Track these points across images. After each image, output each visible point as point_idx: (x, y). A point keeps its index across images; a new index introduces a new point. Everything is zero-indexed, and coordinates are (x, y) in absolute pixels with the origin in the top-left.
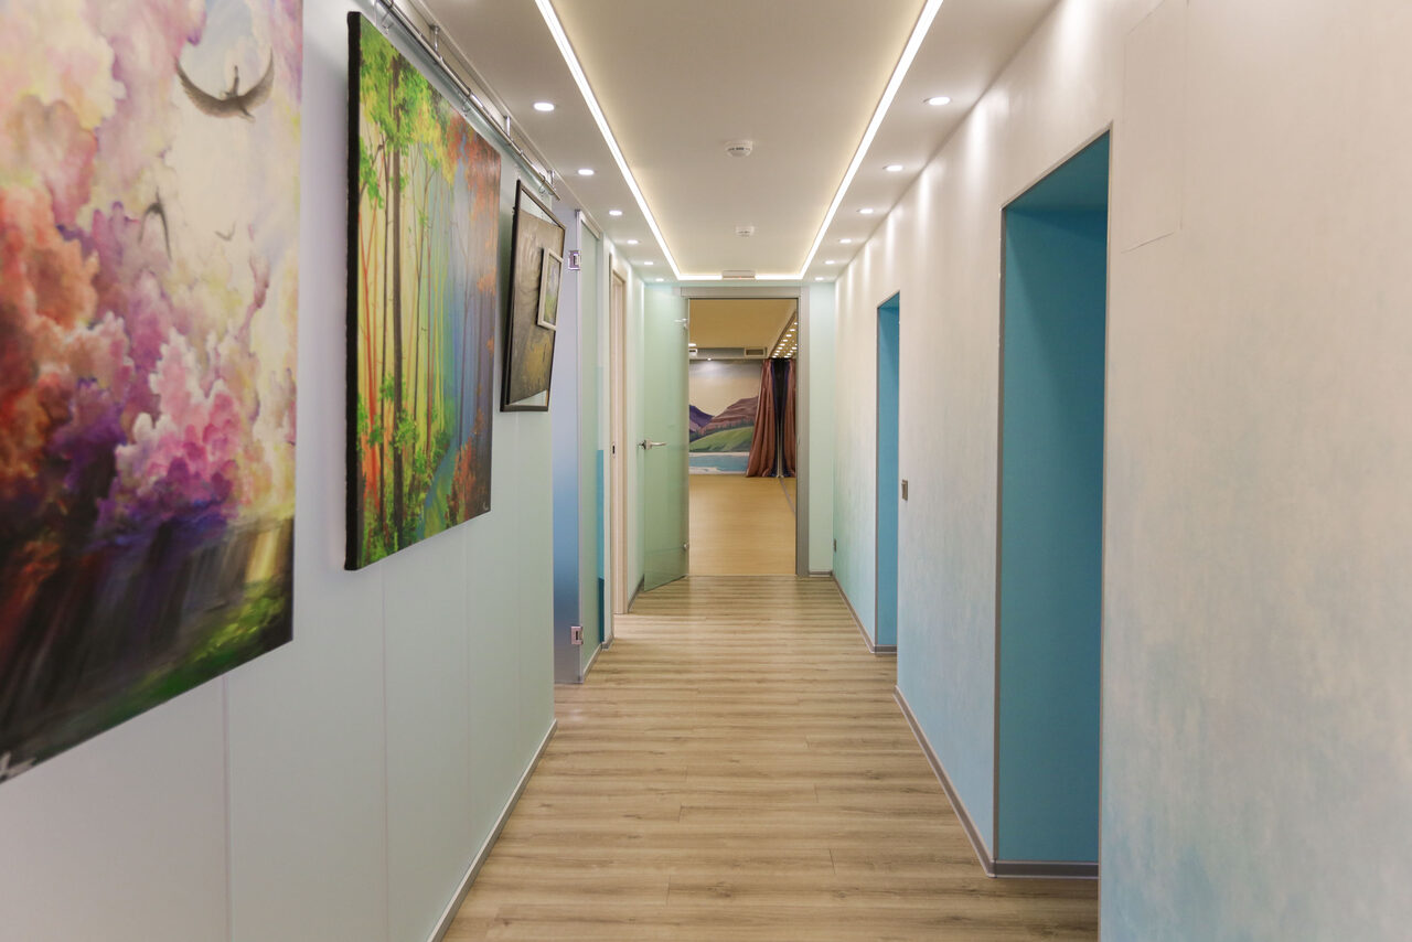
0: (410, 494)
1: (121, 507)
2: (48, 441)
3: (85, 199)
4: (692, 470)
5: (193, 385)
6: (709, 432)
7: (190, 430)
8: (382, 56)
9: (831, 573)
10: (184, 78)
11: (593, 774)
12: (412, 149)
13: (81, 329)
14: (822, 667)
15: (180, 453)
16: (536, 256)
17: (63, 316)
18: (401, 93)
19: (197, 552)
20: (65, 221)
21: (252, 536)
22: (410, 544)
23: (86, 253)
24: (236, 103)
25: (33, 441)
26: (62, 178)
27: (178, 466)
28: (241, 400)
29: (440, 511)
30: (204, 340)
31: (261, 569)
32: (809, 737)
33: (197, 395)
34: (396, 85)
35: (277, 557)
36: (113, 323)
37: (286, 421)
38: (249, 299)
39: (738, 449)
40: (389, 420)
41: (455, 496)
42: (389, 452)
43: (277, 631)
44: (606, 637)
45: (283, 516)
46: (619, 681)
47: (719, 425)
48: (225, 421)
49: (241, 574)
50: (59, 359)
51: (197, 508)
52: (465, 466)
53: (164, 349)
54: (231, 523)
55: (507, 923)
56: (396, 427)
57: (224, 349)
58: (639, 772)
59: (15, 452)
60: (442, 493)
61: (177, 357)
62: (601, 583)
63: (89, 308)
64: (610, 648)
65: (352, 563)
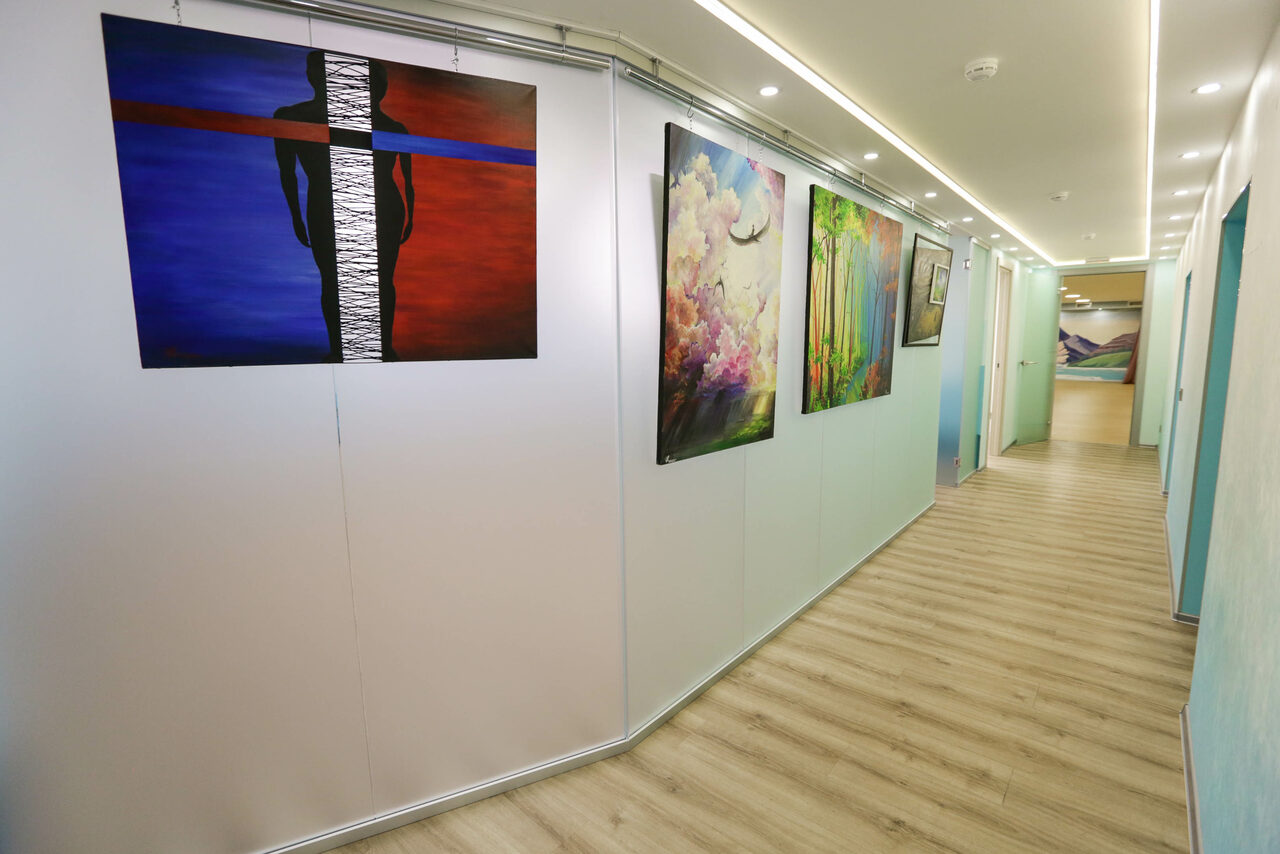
0: (838, 384)
1: (705, 384)
2: (682, 362)
3: (695, 285)
4: (1058, 377)
5: (733, 343)
6: (1096, 355)
7: (731, 358)
8: (826, 199)
9: (1156, 446)
10: (732, 235)
11: (947, 528)
12: (843, 234)
13: (693, 327)
14: (1118, 498)
15: (727, 366)
16: (929, 269)
17: (687, 323)
18: (837, 212)
19: (733, 401)
20: (689, 293)
21: (756, 397)
22: (837, 405)
23: (695, 302)
24: (753, 238)
25: (677, 363)
26: (687, 280)
27: (726, 371)
28: (753, 347)
29: (856, 391)
30: (738, 327)
31: (760, 409)
32: (1087, 532)
33: (734, 346)
34: (834, 208)
35: (768, 405)
36: (704, 324)
37: (773, 355)
38: (757, 309)
39: (1119, 366)
40: (826, 353)
41: (866, 386)
42: (826, 367)
43: (767, 433)
44: (981, 465)
45: (770, 390)
46: (980, 489)
47: (1105, 350)
48: (746, 355)
49: (751, 412)
50: (685, 337)
51: (734, 386)
52: (873, 373)
53: (722, 331)
54: (747, 392)
55: (879, 578)
56: (830, 356)
57: (745, 329)
58: (973, 532)
59: (672, 366)
60: (858, 387)
61: (727, 333)
62: (979, 437)
63: (696, 320)
64: (983, 472)
65: (804, 411)
